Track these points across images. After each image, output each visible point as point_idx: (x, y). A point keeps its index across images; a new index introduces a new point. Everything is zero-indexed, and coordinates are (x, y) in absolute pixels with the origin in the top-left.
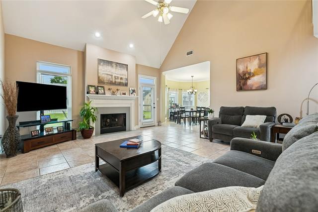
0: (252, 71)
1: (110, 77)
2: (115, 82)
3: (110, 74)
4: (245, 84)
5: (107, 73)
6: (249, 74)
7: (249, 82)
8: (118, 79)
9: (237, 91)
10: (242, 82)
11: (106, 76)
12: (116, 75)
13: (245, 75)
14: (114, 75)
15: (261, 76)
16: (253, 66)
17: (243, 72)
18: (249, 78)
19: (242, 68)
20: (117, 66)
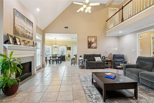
0: (93, 42)
1: (23, 29)
2: (26, 35)
3: (23, 27)
4: (91, 46)
5: (21, 25)
6: (92, 42)
7: (92, 45)
8: (28, 33)
9: (88, 48)
10: (90, 45)
11: (20, 28)
12: (27, 29)
13: (90, 43)
14: (25, 29)
15: (95, 44)
16: (93, 40)
17: (90, 41)
18: (92, 44)
19: (90, 40)
20: (27, 21)
